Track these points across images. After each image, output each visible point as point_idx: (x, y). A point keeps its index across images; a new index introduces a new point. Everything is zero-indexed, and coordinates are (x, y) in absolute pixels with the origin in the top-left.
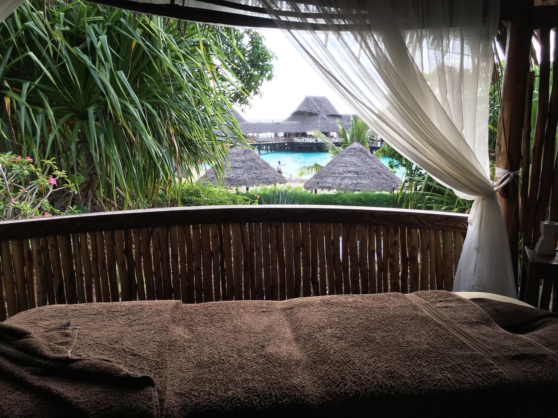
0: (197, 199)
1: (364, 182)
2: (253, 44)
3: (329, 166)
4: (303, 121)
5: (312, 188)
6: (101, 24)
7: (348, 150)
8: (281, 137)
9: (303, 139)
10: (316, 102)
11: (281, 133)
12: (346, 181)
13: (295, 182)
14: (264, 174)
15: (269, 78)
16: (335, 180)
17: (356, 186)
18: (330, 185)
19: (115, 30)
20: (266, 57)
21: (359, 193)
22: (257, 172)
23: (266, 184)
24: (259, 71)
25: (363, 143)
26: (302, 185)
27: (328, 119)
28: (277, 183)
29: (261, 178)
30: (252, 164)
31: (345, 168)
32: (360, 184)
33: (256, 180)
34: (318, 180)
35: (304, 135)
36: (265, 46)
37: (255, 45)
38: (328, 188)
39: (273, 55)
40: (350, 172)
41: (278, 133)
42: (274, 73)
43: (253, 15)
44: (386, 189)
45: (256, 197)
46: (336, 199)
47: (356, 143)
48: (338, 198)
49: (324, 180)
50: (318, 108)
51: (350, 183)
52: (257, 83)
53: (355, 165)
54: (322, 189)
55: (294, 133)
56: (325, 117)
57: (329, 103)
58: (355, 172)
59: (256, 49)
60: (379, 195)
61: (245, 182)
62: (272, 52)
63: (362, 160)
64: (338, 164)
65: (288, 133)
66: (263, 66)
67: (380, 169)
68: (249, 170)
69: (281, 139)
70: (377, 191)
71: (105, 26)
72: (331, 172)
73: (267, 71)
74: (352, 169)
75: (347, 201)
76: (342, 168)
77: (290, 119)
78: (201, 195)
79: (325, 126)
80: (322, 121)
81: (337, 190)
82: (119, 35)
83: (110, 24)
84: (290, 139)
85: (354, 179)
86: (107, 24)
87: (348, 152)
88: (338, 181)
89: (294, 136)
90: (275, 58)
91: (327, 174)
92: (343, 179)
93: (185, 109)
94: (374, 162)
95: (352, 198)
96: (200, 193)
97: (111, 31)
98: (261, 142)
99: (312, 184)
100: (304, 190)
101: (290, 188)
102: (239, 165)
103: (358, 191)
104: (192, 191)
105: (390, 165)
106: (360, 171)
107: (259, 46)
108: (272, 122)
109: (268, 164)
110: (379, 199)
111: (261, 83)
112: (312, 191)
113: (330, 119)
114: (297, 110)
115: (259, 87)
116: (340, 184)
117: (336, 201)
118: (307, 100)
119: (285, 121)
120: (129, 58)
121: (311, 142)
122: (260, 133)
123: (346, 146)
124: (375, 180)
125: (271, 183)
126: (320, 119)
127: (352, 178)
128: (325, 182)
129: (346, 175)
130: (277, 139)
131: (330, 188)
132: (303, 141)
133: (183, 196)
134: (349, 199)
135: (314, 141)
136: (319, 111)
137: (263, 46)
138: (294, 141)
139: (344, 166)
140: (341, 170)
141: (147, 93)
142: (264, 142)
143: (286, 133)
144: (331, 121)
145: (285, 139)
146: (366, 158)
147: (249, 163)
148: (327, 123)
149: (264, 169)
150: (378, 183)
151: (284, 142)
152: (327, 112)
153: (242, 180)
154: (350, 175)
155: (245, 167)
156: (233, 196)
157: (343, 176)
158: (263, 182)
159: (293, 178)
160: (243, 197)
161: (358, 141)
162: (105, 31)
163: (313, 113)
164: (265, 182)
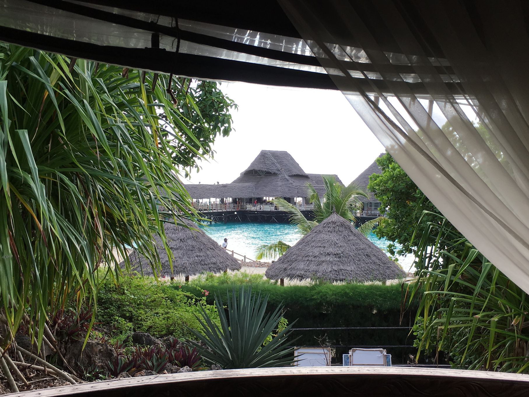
0: (120, 297)
1: (349, 268)
2: (204, 89)
3: (300, 247)
4: (258, 182)
5: (277, 276)
7: (324, 224)
8: (229, 203)
10: (274, 158)
11: (228, 198)
12: (324, 267)
13: (251, 266)
14: (210, 256)
15: (226, 132)
16: (308, 266)
17: (338, 273)
18: (302, 272)
20: (222, 104)
21: (344, 284)
23: (214, 271)
24: (212, 123)
25: (343, 215)
26: (262, 271)
27: (291, 180)
28: (228, 270)
29: (206, 263)
31: (322, 249)
32: (343, 271)
33: (199, 265)
34: (285, 266)
36: (220, 90)
38: (300, 276)
39: (231, 103)
40: (329, 254)
41: (225, 199)
44: (378, 278)
45: (204, 293)
46: (312, 294)
47: (335, 215)
49: (294, 265)
50: (278, 165)
51: (330, 270)
52: (207, 139)
53: (335, 245)
54: (291, 279)
55: (246, 199)
56: (287, 177)
57: (292, 159)
58: (336, 255)
60: (371, 287)
61: (184, 269)
62: (230, 98)
63: (344, 238)
64: (313, 244)
65: (239, 199)
67: (369, 250)
69: (229, 207)
70: (367, 281)
71: (6, 66)
72: (303, 254)
73: (223, 123)
74: (331, 250)
75: (328, 296)
76: (318, 249)
77: (240, 180)
79: (287, 190)
80: (283, 183)
81: (311, 279)
84: (241, 206)
85: (335, 264)
86: (9, 63)
87: (325, 227)
88: (313, 267)
89: (246, 203)
90: (234, 106)
91: (297, 257)
92: (320, 264)
94: (361, 240)
95: (334, 292)
96: (124, 289)
97: (14, 73)
98: (202, 210)
99: (277, 271)
100: (265, 278)
101: (246, 276)
103: (341, 281)
105: (390, 250)
106: (342, 253)
108: (217, 184)
109: (216, 243)
110: (371, 292)
112: (277, 281)
113: (293, 180)
114: (249, 168)
116: (316, 272)
117: (313, 296)
118: (264, 156)
119: (234, 182)
120: (39, 112)
121: (269, 210)
122: (201, 199)
123: (322, 219)
124: (364, 265)
125: (220, 269)
126: (281, 180)
127: (332, 263)
128: (296, 268)
129: (324, 259)
130: (223, 206)
131: (302, 277)
132: (258, 209)
134: (330, 293)
135: (273, 209)
136: (279, 170)
138: (246, 208)
139: (320, 247)
140: (316, 251)
141: (62, 159)
142: (206, 210)
143: (236, 199)
144: (296, 183)
145: (235, 206)
146: (349, 236)
147: (190, 242)
148: (290, 185)
149: (211, 251)
150: (367, 270)
151: (233, 210)
152: (289, 171)
153: (180, 266)
154: (328, 258)
155: (185, 248)
156: (171, 293)
157: (320, 260)
158: (209, 268)
159: (247, 261)
160: (185, 294)
161: (337, 212)
162: (6, 73)
163: (271, 173)
164: (212, 269)
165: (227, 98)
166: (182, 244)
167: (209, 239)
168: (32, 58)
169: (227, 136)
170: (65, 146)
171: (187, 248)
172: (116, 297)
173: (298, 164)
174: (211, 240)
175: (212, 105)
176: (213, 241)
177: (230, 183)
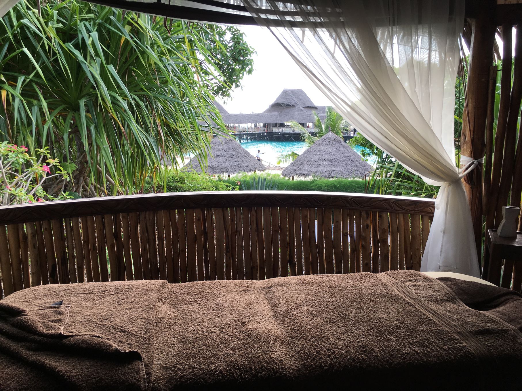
0: (182, 185)
1: (338, 169)
2: (234, 40)
3: (306, 155)
4: (281, 112)
5: (290, 175)
6: (92, 21)
7: (323, 139)
8: (261, 127)
9: (281, 129)
10: (293, 94)
11: (260, 123)
12: (321, 169)
13: (274, 169)
14: (244, 161)
15: (250, 72)
16: (310, 168)
17: (331, 173)
18: (307, 172)
19: (105, 28)
20: (247, 52)
21: (334, 179)
22: (238, 160)
23: (247, 171)
24: (240, 66)
25: (337, 133)
26: (280, 172)
27: (305, 110)
28: (257, 171)
29: (242, 166)
30: (233, 153)
31: (321, 156)
32: (334, 171)
33: (237, 167)
34: (295, 168)
35: (282, 125)
36: (245, 42)
37: (236, 41)
38: (305, 175)
39: (253, 51)
40: (325, 160)
41: (258, 124)
42: (254, 67)
43: (235, 13)
44: (358, 176)
45: (239, 184)
47: (331, 133)
48: (314, 184)
49: (301, 167)
50: (296, 100)
51: (325, 170)
52: (238, 77)
53: (330, 154)
54: (299, 176)
55: (273, 124)
56: (302, 108)
57: (306, 95)
58: (330, 160)
59: (237, 45)
60: (352, 182)
61: (227, 170)
62: (252, 47)
63: (336, 149)
64: (314, 153)
65: (267, 124)
66: (244, 61)
67: (353, 157)
68: (231, 158)
69: (261, 129)
70: (350, 178)
71: (96, 23)
72: (307, 160)
73: (247, 65)
74: (326, 157)
76: (318, 156)
77: (269, 111)
78: (186, 181)
79: (301, 117)
80: (299, 113)
81: (312, 177)
82: (109, 31)
83: (100, 21)
84: (269, 129)
85: (329, 167)
86: (97, 21)
87: (323, 141)
88: (314, 169)
89: (273, 127)
90: (255, 53)
91: (303, 162)
92: (319, 166)
93: (171, 102)
94: (348, 150)
95: (327, 185)
96: (184, 180)
97: (101, 28)
98: (242, 132)
99: (289, 171)
100: (282, 176)
101: (268, 175)
102: (221, 154)
103: (333, 178)
104: (177, 178)
105: (363, 154)
106: (335, 159)
107: (240, 42)
108: (252, 113)
109: (248, 152)
110: (352, 185)
111: (242, 77)
112: (289, 178)
114: (275, 101)
115: (240, 80)
116: (316, 172)
117: (312, 187)
118: (285, 93)
119: (264, 112)
120: (118, 54)
121: (289, 132)
122: (241, 124)
123: (322, 136)
124: (349, 168)
125: (251, 170)
126: (297, 110)
127: (327, 166)
128: (302, 169)
129: (321, 163)
130: (257, 129)
131: (306, 175)
132: (281, 131)
133: (169, 182)
134: (324, 185)
135: (291, 131)
136: (296, 103)
137: (244, 42)
138: (273, 131)
139: (319, 155)
140: (316, 158)
141: (135, 86)
142: (245, 132)
143: (265, 124)
144: (307, 112)
145: (264, 129)
146: (340, 147)
147: (231, 152)
148: (304, 114)
149: (245, 158)
150: (351, 171)
151: (263, 132)
152: (303, 104)
153: (224, 168)
154: (324, 163)
155: (227, 156)
156: (215, 183)
157: (319, 164)
158: (244, 169)
159: (271, 166)
160: (225, 184)
161: (333, 131)
162: (96, 28)
163: (290, 105)
164: (245, 170)
165: (250, 47)
166: (225, 153)
168: (112, 17)
169: (251, 75)
170: (136, 77)
171: (229, 156)
173: (310, 99)
174: (245, 150)
177: (261, 113)
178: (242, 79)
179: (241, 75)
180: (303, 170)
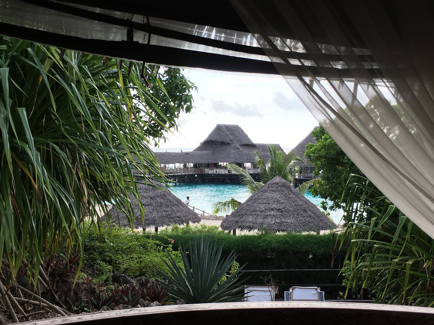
0: (101, 245)
1: (289, 221)
3: (249, 203)
4: (214, 150)
5: (230, 227)
6: (4, 54)
7: (269, 184)
8: (191, 168)
9: (215, 170)
10: (228, 130)
11: (190, 163)
12: (269, 220)
13: (209, 219)
14: (175, 211)
15: (188, 109)
16: (256, 219)
17: (280, 225)
18: (251, 224)
19: (20, 61)
20: (184, 87)
21: (284, 233)
22: (168, 209)
23: (179, 223)
24: (177, 102)
25: (285, 177)
26: (218, 224)
27: (241, 149)
28: (190, 222)
29: (172, 216)
30: (162, 200)
31: (267, 205)
32: (284, 223)
33: (166, 219)
34: (237, 219)
35: (216, 166)
36: (183, 75)
37: (172, 74)
38: (249, 227)
39: (192, 85)
40: (272, 209)
41: (187, 164)
42: (193, 104)
44: (313, 229)
45: (171, 241)
46: (259, 242)
47: (278, 177)
48: (262, 240)
49: (244, 218)
50: (231, 137)
51: (273, 222)
52: (173, 114)
53: (278, 202)
54: (241, 230)
55: (205, 164)
56: (238, 146)
57: (242, 131)
58: (279, 210)
61: (154, 222)
62: (191, 82)
63: (285, 196)
64: (260, 201)
65: (198, 164)
66: (181, 97)
67: (305, 206)
68: (159, 207)
69: (191, 170)
70: (304, 231)
71: (8, 56)
72: (252, 209)
73: (186, 102)
74: (274, 206)
75: (272, 244)
76: (264, 205)
77: (199, 149)
79: (238, 157)
80: (235, 151)
81: (258, 230)
82: (24, 65)
83: (15, 54)
84: (201, 170)
85: (278, 218)
86: (10, 53)
87: (269, 187)
88: (260, 220)
89: (205, 167)
90: (194, 88)
91: (247, 212)
92: (266, 217)
94: (299, 198)
95: (277, 241)
96: (104, 238)
97: (15, 61)
98: (168, 174)
99: (230, 223)
100: (220, 229)
101: (205, 227)
102: (147, 202)
103: (282, 231)
104: (95, 235)
105: (323, 206)
106: (284, 208)
107: (177, 75)
108: (180, 152)
109: (180, 200)
110: (308, 241)
111: (178, 115)
112: (230, 232)
113: (243, 148)
114: (207, 138)
115: (175, 119)
116: (263, 224)
117: (260, 243)
118: (219, 129)
119: (195, 150)
120: (35, 93)
121: (224, 173)
122: (167, 164)
123: (268, 181)
124: (301, 219)
125: (183, 222)
126: (233, 148)
127: (275, 216)
128: (245, 221)
129: (268, 214)
130: (186, 170)
131: (251, 228)
134: (274, 241)
135: (227, 172)
136: (231, 141)
137: (181, 76)
138: (205, 172)
139: (266, 203)
140: (262, 207)
141: (54, 131)
142: (172, 173)
143: (196, 164)
144: (245, 151)
145: (195, 170)
146: (289, 194)
147: (159, 200)
148: (241, 153)
149: (176, 206)
150: (304, 222)
152: (240, 141)
153: (150, 219)
154: (272, 213)
155: (155, 204)
156: (143, 241)
157: (265, 214)
158: (175, 221)
159: (206, 215)
160: (155, 242)
161: (280, 175)
162: (8, 61)
163: (225, 143)
164: (177, 221)
165: (189, 81)
166: (152, 201)
167: (174, 197)
168: (29, 49)
169: (189, 113)
170: (56, 121)
171: (157, 204)
172: (98, 244)
173: (247, 136)
175: (177, 87)
176: (178, 199)
178: (177, 117)
179: (176, 113)
180: (247, 222)
